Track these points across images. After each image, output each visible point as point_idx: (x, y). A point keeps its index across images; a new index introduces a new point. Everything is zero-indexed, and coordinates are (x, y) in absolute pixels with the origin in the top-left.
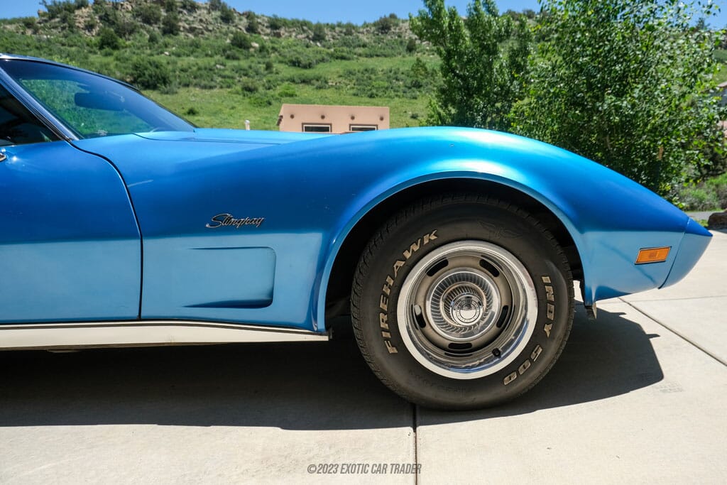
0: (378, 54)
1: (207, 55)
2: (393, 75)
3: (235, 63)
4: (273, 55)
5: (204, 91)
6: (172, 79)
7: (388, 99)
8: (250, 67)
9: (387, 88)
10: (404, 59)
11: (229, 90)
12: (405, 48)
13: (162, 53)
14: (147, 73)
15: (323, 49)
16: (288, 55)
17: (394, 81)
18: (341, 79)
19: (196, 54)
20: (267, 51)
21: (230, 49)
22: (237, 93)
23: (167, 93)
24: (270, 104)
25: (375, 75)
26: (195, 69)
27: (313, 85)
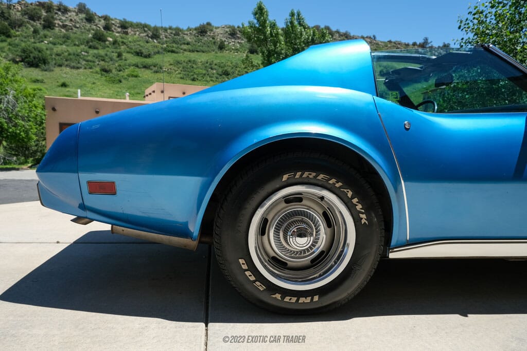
0: (198, 50)
1: (75, 45)
2: (209, 66)
3: (95, 51)
4: (122, 47)
5: (72, 70)
6: (50, 61)
7: (205, 82)
8: (106, 55)
9: (205, 75)
10: (217, 55)
11: (91, 70)
12: (218, 46)
13: (42, 41)
14: (32, 55)
15: (158, 44)
16: (134, 48)
17: (210, 70)
18: (171, 66)
19: (67, 43)
20: (119, 44)
21: (92, 41)
22: (97, 73)
23: (46, 70)
24: (120, 82)
25: (196, 65)
26: (66, 54)
27: (152, 70)
